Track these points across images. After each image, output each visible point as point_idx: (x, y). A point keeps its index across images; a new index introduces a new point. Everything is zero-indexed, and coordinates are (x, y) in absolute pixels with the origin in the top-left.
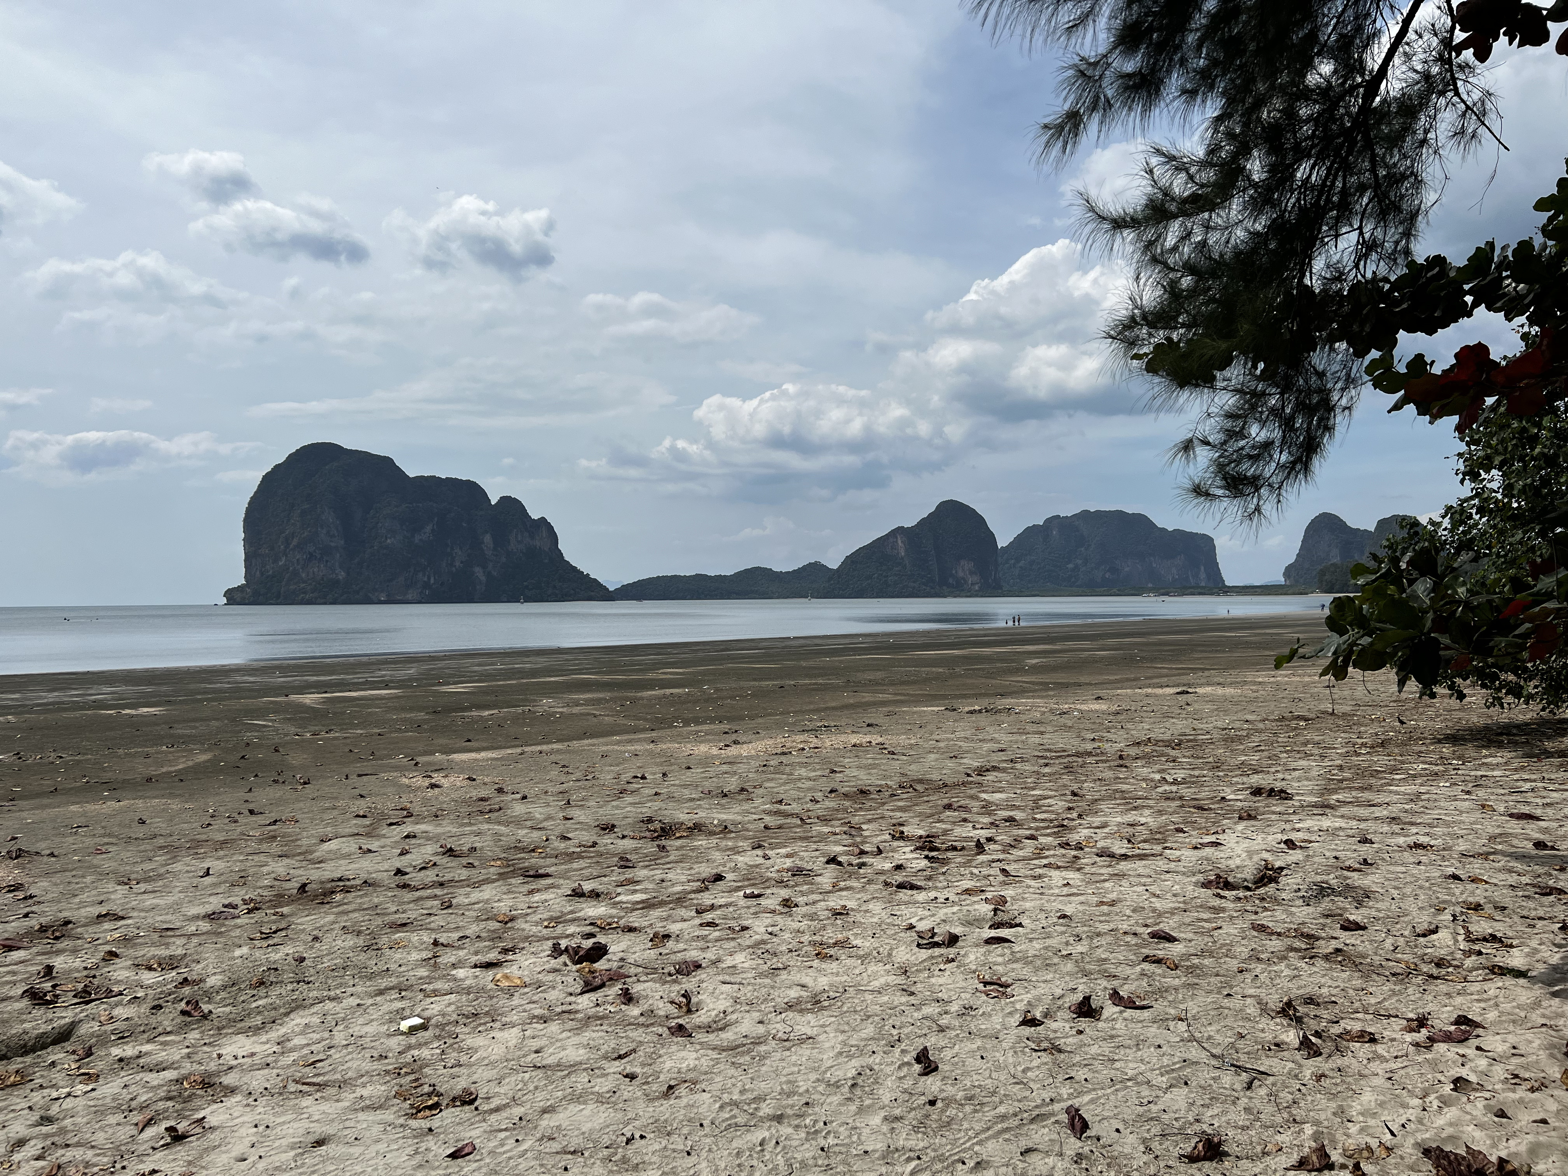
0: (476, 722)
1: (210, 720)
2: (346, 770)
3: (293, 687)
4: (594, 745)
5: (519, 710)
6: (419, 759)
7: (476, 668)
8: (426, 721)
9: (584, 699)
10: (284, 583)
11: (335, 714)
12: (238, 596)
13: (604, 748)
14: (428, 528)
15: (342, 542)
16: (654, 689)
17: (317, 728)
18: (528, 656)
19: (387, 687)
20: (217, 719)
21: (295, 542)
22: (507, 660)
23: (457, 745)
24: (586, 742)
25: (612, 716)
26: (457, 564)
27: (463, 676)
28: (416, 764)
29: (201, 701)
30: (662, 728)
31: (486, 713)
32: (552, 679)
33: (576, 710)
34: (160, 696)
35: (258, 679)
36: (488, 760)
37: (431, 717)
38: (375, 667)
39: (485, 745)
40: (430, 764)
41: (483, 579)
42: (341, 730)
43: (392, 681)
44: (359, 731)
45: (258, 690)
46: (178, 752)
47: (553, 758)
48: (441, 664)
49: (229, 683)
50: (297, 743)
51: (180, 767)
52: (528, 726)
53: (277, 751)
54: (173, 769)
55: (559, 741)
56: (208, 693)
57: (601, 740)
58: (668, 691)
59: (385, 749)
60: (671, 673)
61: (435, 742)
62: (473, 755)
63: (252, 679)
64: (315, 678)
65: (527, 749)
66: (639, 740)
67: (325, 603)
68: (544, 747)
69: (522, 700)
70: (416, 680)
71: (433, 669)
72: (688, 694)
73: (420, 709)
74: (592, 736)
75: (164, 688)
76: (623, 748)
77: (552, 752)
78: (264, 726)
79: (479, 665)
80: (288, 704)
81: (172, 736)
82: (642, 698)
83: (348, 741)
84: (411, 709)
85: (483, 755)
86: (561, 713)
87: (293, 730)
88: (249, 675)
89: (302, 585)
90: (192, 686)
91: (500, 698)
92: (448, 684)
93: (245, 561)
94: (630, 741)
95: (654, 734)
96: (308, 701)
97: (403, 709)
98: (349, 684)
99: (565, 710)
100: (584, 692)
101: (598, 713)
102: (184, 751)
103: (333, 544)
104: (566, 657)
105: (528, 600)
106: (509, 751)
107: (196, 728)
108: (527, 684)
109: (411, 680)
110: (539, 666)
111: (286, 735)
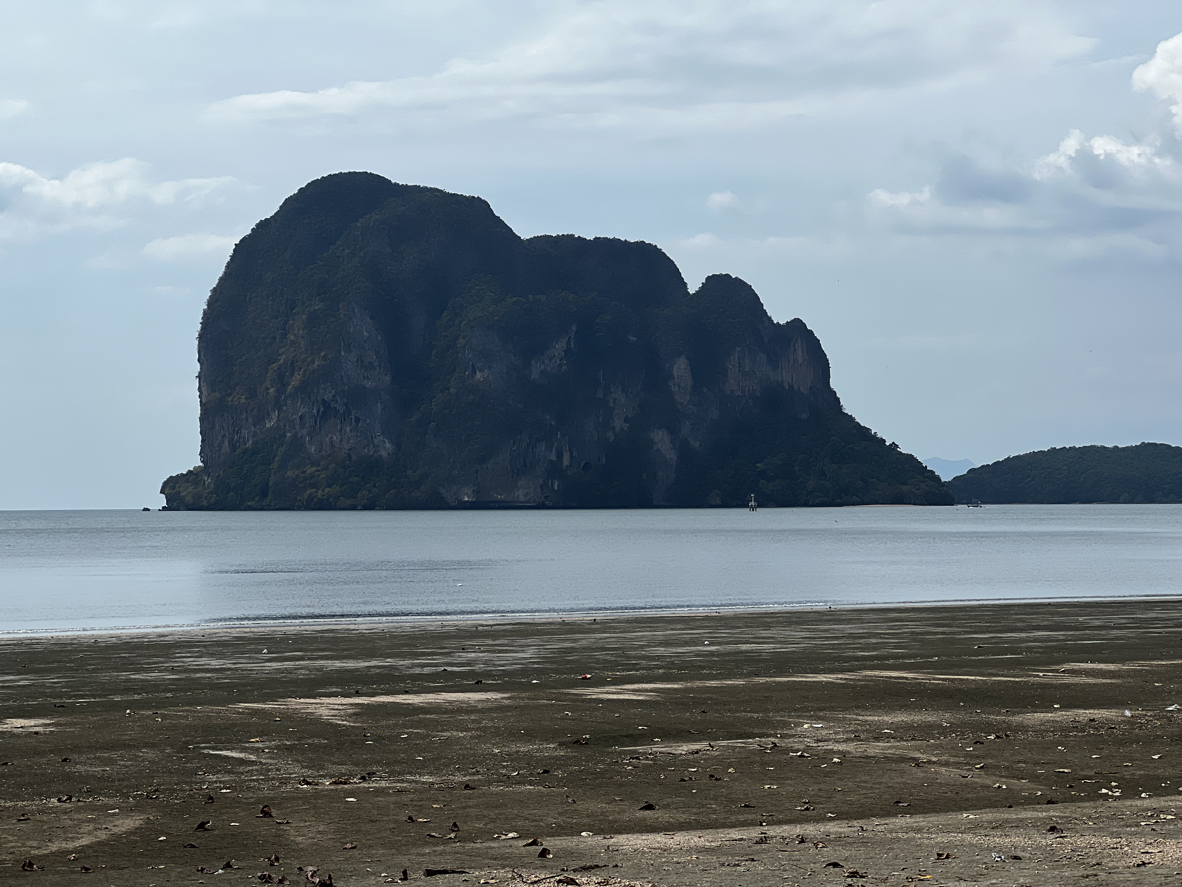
0: (663, 768)
1: (138, 747)
2: (404, 860)
3: (295, 682)
4: (919, 830)
5: (753, 743)
6: (548, 843)
7: (661, 650)
8: (561, 762)
9: (890, 726)
10: (275, 465)
11: (378, 739)
12: (187, 492)
13: (942, 838)
14: (559, 347)
15: (388, 379)
16: (1049, 708)
17: (343, 769)
18: (768, 626)
19: (479, 686)
20: (152, 746)
21: (296, 380)
22: (724, 633)
23: (626, 817)
24: (901, 821)
25: (957, 765)
26: (618, 423)
27: (634, 667)
28: (544, 853)
29: (121, 706)
30: (1073, 800)
31: (684, 748)
32: (821, 678)
33: (876, 748)
34: (43, 695)
35: (227, 663)
36: (690, 851)
37: (570, 752)
38: (454, 643)
39: (683, 817)
40: (569, 854)
41: (671, 455)
42: (391, 773)
43: (489, 675)
44: (426, 779)
45: (229, 687)
46: (78, 810)
47: (830, 853)
48: (586, 640)
49: (173, 670)
50: (305, 797)
51: (85, 841)
52: (773, 780)
53: (267, 814)
54: (70, 845)
55: (841, 816)
56: (135, 691)
57: (934, 819)
58: (1084, 714)
59: (478, 818)
60: (1088, 673)
61: (580, 806)
62: (659, 839)
63: (215, 663)
64: (338, 664)
65: (773, 831)
66: (1019, 825)
67: (353, 508)
68: (810, 830)
69: (759, 723)
70: (538, 673)
71: (572, 650)
72: (1131, 722)
73: (547, 736)
74: (912, 810)
75: (52, 680)
76: (985, 841)
77: (826, 840)
78: (242, 762)
79: (666, 643)
80: (288, 716)
81: (68, 777)
82: (1023, 728)
83: (405, 798)
84: (530, 736)
85: (680, 839)
86: (843, 754)
87: (297, 771)
88: (212, 655)
89: (310, 470)
90: (104, 677)
91: (712, 716)
92: (602, 683)
93: (201, 419)
94: (998, 826)
95: (1054, 812)
96: (324, 712)
97: (513, 735)
98: (403, 678)
99: (849, 747)
100: (890, 709)
101: (923, 757)
102: (92, 808)
103: (369, 384)
104: (848, 628)
105: (766, 501)
106: (735, 834)
107: (111, 762)
108: (767, 687)
109: (525, 672)
110: (791, 648)
111: (284, 781)
